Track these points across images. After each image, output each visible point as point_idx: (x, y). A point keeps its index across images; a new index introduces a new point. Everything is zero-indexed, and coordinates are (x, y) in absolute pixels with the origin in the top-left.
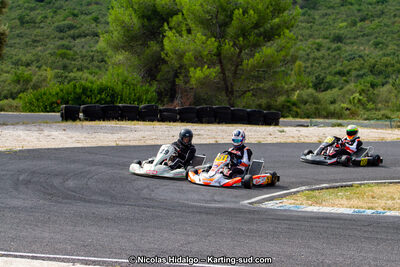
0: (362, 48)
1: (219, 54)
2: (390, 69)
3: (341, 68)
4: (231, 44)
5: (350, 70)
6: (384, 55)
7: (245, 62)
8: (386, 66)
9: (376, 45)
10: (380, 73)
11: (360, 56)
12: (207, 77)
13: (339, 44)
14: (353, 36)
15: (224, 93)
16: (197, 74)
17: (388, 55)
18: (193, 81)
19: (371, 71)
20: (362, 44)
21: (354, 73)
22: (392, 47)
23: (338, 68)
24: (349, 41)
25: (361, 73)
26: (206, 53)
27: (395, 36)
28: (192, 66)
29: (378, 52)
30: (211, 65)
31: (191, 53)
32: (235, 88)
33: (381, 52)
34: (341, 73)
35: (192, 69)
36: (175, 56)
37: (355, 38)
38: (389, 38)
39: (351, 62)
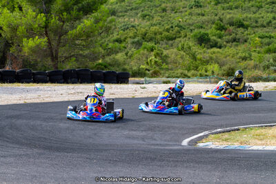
0: (132, 20)
1: (46, 27)
2: (158, 37)
3: (118, 37)
4: (57, 18)
5: (125, 39)
6: (152, 25)
7: (70, 32)
8: (155, 34)
9: (144, 17)
10: (151, 40)
11: (133, 26)
12: (38, 46)
13: (113, 17)
14: (124, 10)
15: (49, 58)
16: (30, 44)
17: (155, 25)
18: (26, 50)
19: (143, 39)
20: (132, 16)
21: (129, 40)
22: (157, 19)
23: (115, 36)
24: (120, 14)
25: (136, 40)
26: (36, 26)
27: (158, 9)
28: (25, 37)
29: (146, 23)
30: (41, 35)
31: (23, 27)
32: (60, 54)
33: (148, 23)
34: (119, 41)
35: (25, 40)
36: (9, 29)
37: (126, 12)
38: (153, 12)
39: (126, 32)
